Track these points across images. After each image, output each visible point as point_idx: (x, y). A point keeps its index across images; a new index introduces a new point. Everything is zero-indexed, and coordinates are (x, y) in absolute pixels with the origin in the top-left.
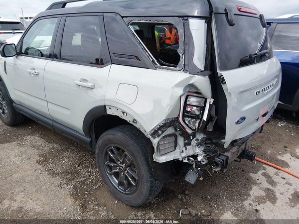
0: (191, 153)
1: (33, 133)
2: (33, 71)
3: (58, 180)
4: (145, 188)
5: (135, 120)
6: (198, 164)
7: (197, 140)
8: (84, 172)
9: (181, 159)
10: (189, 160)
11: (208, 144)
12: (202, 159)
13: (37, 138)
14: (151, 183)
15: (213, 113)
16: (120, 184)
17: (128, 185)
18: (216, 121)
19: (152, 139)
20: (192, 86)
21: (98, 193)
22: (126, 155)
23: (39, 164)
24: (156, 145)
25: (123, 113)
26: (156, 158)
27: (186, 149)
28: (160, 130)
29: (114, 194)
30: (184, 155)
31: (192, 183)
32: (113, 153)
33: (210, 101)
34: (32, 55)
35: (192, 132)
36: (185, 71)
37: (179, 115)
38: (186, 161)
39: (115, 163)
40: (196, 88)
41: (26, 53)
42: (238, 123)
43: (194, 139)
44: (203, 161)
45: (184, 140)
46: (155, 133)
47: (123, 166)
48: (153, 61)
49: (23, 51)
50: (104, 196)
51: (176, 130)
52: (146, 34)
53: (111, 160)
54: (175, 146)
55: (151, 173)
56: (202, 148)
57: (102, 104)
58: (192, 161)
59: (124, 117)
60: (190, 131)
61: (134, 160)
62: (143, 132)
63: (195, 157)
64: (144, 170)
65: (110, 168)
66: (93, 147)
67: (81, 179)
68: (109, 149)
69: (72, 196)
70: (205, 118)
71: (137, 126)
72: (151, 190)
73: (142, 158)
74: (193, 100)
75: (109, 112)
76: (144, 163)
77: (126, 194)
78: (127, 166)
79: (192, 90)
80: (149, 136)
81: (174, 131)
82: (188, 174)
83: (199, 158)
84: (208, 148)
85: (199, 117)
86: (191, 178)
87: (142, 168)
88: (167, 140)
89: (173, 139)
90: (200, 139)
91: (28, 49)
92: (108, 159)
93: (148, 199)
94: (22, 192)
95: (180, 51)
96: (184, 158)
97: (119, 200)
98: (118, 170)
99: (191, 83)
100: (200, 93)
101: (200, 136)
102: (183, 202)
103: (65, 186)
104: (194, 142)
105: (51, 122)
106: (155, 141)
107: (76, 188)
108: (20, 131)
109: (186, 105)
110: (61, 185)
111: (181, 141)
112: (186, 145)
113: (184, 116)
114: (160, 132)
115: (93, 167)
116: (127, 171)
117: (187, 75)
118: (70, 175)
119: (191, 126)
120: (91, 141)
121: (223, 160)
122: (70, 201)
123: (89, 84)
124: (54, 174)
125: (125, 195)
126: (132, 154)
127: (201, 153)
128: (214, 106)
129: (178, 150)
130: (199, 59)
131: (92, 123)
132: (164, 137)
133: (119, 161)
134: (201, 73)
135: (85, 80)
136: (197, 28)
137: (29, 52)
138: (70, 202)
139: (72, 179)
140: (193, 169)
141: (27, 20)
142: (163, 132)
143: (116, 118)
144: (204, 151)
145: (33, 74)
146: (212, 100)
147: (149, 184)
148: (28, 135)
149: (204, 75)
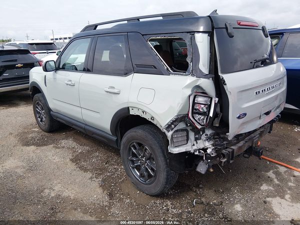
0: (202, 146)
1: (67, 138)
2: (70, 83)
3: (89, 175)
4: (162, 177)
5: (152, 117)
6: (208, 157)
7: (206, 135)
8: (111, 168)
9: (192, 151)
10: (199, 152)
11: (216, 138)
12: (211, 152)
13: (70, 142)
14: (167, 172)
15: (218, 110)
16: (142, 176)
17: (148, 176)
18: (221, 118)
19: (166, 132)
20: (198, 87)
21: (123, 185)
22: (146, 149)
23: (73, 162)
24: (170, 137)
25: (143, 112)
26: (171, 149)
27: (197, 143)
28: (173, 124)
29: (136, 185)
30: (195, 148)
31: (203, 173)
32: (135, 148)
33: (215, 100)
34: (68, 70)
35: (201, 127)
36: (193, 75)
37: (189, 112)
38: (197, 153)
39: (137, 157)
40: (202, 89)
41: (63, 68)
42: (239, 118)
43: (204, 135)
44: (212, 154)
45: (195, 135)
46: (169, 127)
47: (144, 159)
48: (167, 69)
49: (61, 67)
50: (128, 188)
51: (187, 125)
52: (164, 48)
53: (134, 155)
54: (187, 140)
55: (167, 164)
56: (212, 142)
57: (126, 106)
58: (203, 153)
59: (143, 116)
60: (199, 127)
61: (152, 153)
62: (160, 127)
63: (205, 150)
64: (161, 161)
65: (133, 162)
66: (119, 145)
67: (109, 174)
68: (132, 145)
69: (101, 186)
70: (211, 115)
71: (155, 122)
72: (167, 179)
73: (160, 150)
74: (200, 99)
75: (132, 112)
76: (161, 154)
77: (146, 184)
78: (147, 159)
79: (199, 91)
80: (165, 130)
81: (185, 126)
82: (199, 165)
83: (209, 151)
84: (217, 142)
85: (206, 114)
86: (202, 168)
87: (160, 159)
88: (180, 134)
89: (185, 133)
90: (209, 134)
91: (64, 65)
92: (131, 155)
93: (165, 187)
94: (59, 183)
95: (188, 60)
96: (195, 151)
97: (140, 190)
98: (139, 163)
99: (197, 84)
100: (205, 93)
101: (209, 132)
102: (197, 193)
103: (95, 179)
104: (204, 137)
105: (83, 126)
106: (169, 134)
107: (104, 180)
108: (56, 136)
109: (194, 103)
110: (91, 178)
111: (192, 135)
112: (196, 139)
113: (193, 113)
114: (173, 126)
115: (118, 165)
116: (147, 164)
117: (194, 78)
118: (99, 171)
119: (200, 122)
120: (117, 140)
121: (229, 152)
122: (100, 190)
123: (116, 91)
124: (86, 170)
125: (146, 186)
126: (151, 148)
127: (210, 146)
128: (219, 104)
129: (189, 143)
130: (204, 65)
131: (118, 123)
132: (177, 131)
133: (140, 155)
134: (205, 76)
135: (113, 88)
136: (202, 41)
137: (66, 67)
138: (99, 192)
139: (100, 174)
140: (203, 160)
141: (57, 41)
142: (175, 126)
143: (138, 117)
144: (213, 145)
145: (70, 85)
146: (217, 99)
147: (165, 173)
148: (63, 139)
149: (209, 78)
